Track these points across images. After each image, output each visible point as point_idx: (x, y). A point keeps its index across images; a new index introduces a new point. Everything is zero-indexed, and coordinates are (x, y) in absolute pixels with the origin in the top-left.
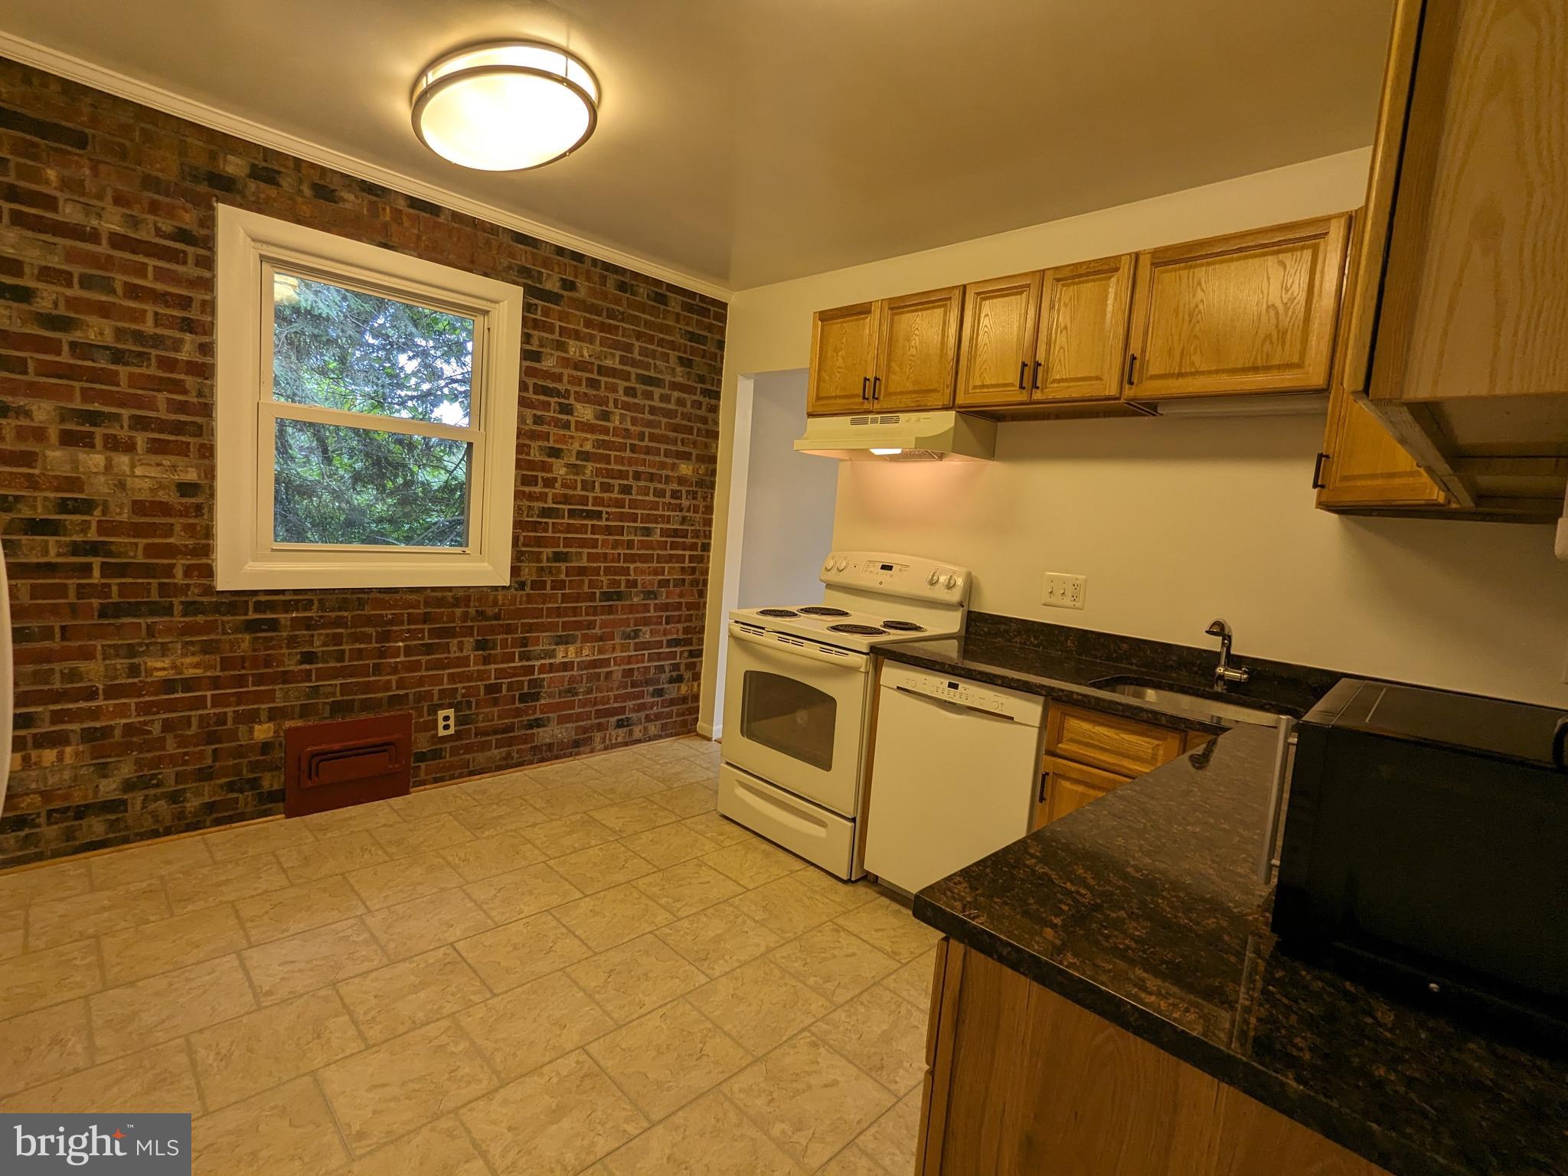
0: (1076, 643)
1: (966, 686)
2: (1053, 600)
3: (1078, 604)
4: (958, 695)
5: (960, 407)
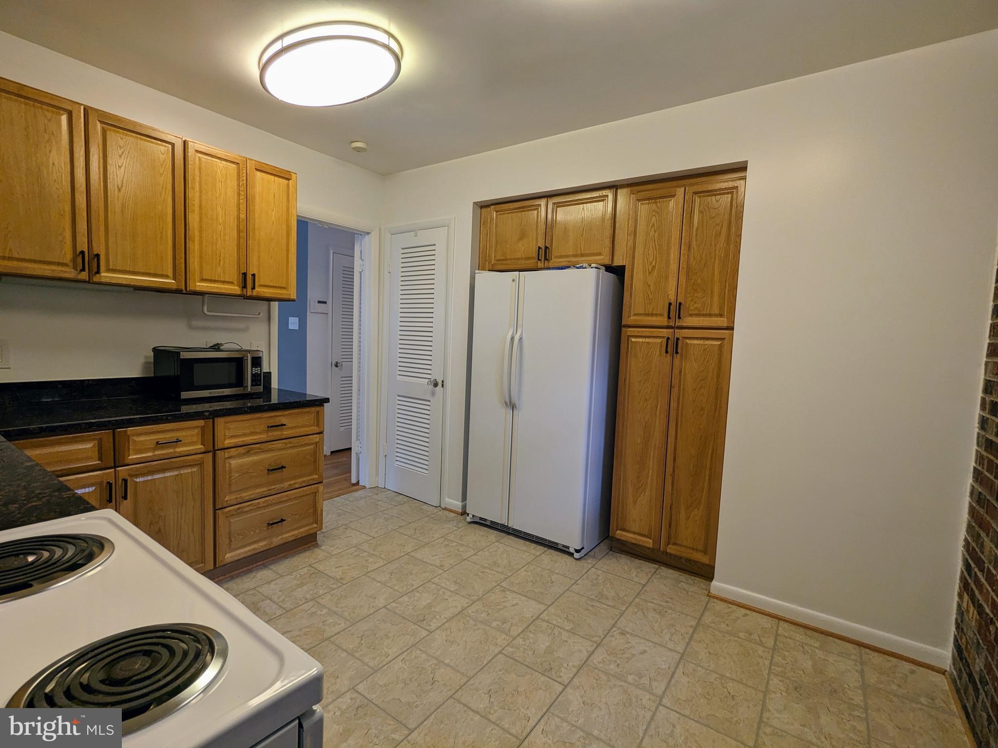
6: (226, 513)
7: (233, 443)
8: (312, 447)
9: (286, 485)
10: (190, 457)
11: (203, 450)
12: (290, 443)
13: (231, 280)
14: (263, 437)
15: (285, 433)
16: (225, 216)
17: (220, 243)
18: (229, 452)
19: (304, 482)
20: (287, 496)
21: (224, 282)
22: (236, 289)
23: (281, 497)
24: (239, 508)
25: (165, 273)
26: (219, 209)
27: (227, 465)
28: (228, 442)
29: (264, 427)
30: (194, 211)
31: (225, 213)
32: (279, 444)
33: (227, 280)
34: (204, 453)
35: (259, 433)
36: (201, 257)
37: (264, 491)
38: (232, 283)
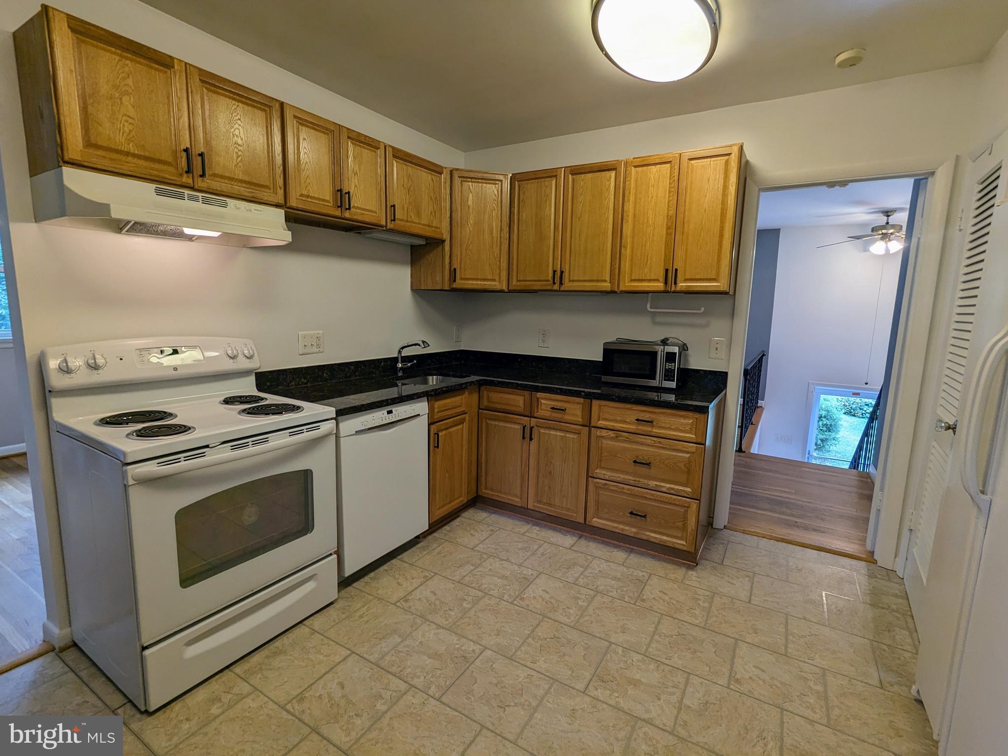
0: (329, 374)
1: (396, 409)
2: (307, 350)
3: (321, 350)
4: (394, 416)
5: (287, 208)
6: (595, 483)
7: (604, 425)
8: (687, 455)
9: (653, 483)
10: (572, 426)
11: (581, 423)
12: (660, 442)
13: (656, 278)
14: (632, 428)
15: (654, 430)
16: (655, 218)
17: (648, 243)
18: (601, 432)
19: (673, 489)
20: (652, 495)
21: (650, 280)
22: (660, 286)
23: (647, 493)
24: (606, 484)
25: (604, 279)
26: (650, 212)
27: (600, 442)
28: (601, 423)
29: (633, 418)
30: (628, 221)
31: (655, 215)
32: (649, 440)
33: (652, 278)
34: (582, 425)
35: (629, 423)
36: (632, 260)
37: (630, 480)
38: (657, 280)
